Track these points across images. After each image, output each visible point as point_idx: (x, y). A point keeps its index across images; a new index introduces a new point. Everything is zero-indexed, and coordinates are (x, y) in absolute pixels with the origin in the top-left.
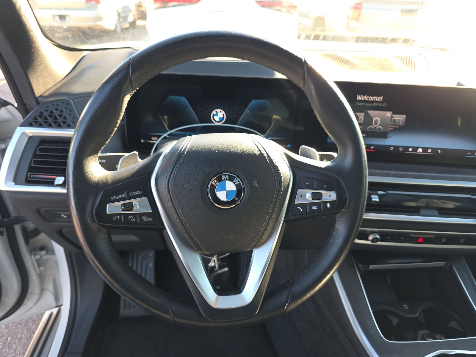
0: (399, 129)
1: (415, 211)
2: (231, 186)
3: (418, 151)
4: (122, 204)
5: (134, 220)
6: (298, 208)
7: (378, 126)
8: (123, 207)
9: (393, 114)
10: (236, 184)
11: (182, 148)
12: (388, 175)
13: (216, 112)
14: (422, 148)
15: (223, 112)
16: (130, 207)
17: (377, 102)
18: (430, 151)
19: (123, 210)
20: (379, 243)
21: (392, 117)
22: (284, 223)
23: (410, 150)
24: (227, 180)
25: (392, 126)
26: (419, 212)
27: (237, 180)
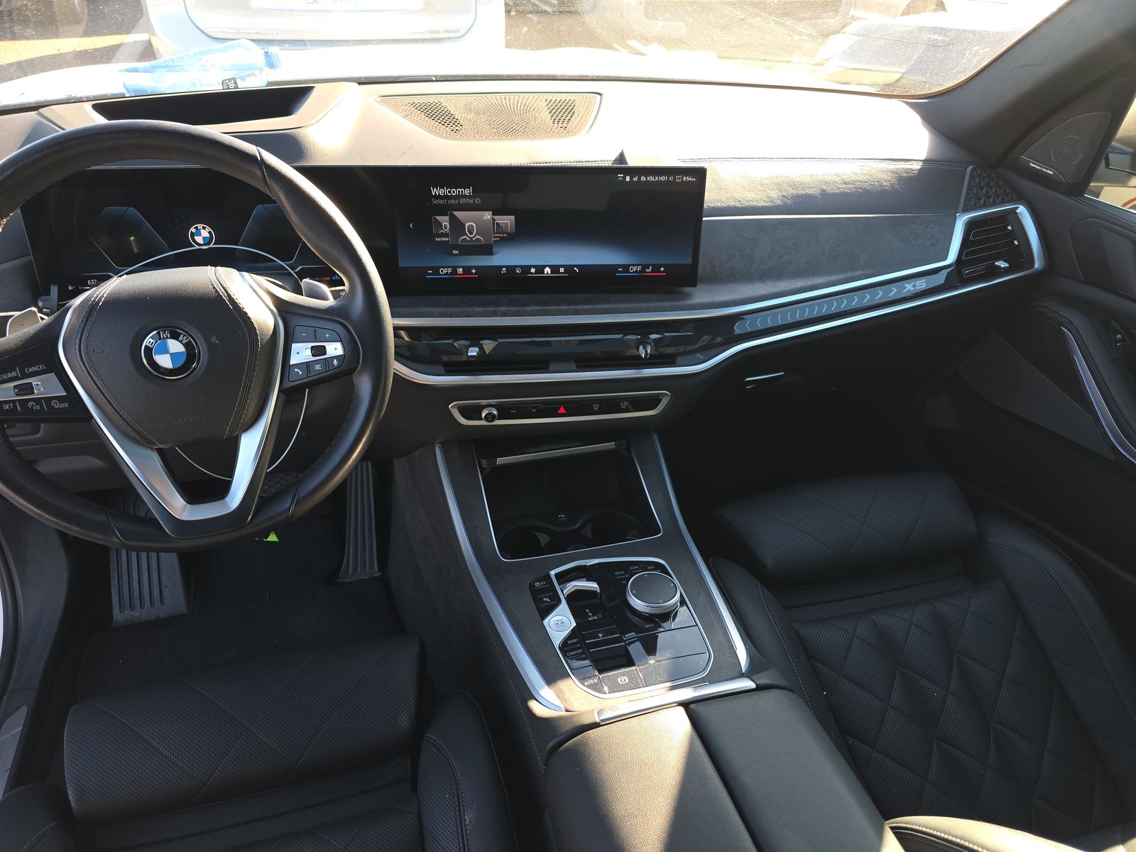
0: (510, 239)
1: (541, 366)
2: (176, 346)
3: (546, 273)
4: (14, 386)
5: (38, 407)
6: (296, 370)
7: (475, 236)
8: (16, 390)
9: (493, 215)
10: (184, 342)
11: (97, 297)
12: (494, 314)
13: (196, 228)
14: (550, 266)
15: (208, 229)
16: (29, 388)
17: (465, 197)
18: (562, 270)
19: (17, 395)
20: (497, 422)
21: (494, 220)
22: (280, 394)
23: (533, 270)
24: (168, 338)
25: (497, 235)
26: (548, 368)
27: (185, 337)
